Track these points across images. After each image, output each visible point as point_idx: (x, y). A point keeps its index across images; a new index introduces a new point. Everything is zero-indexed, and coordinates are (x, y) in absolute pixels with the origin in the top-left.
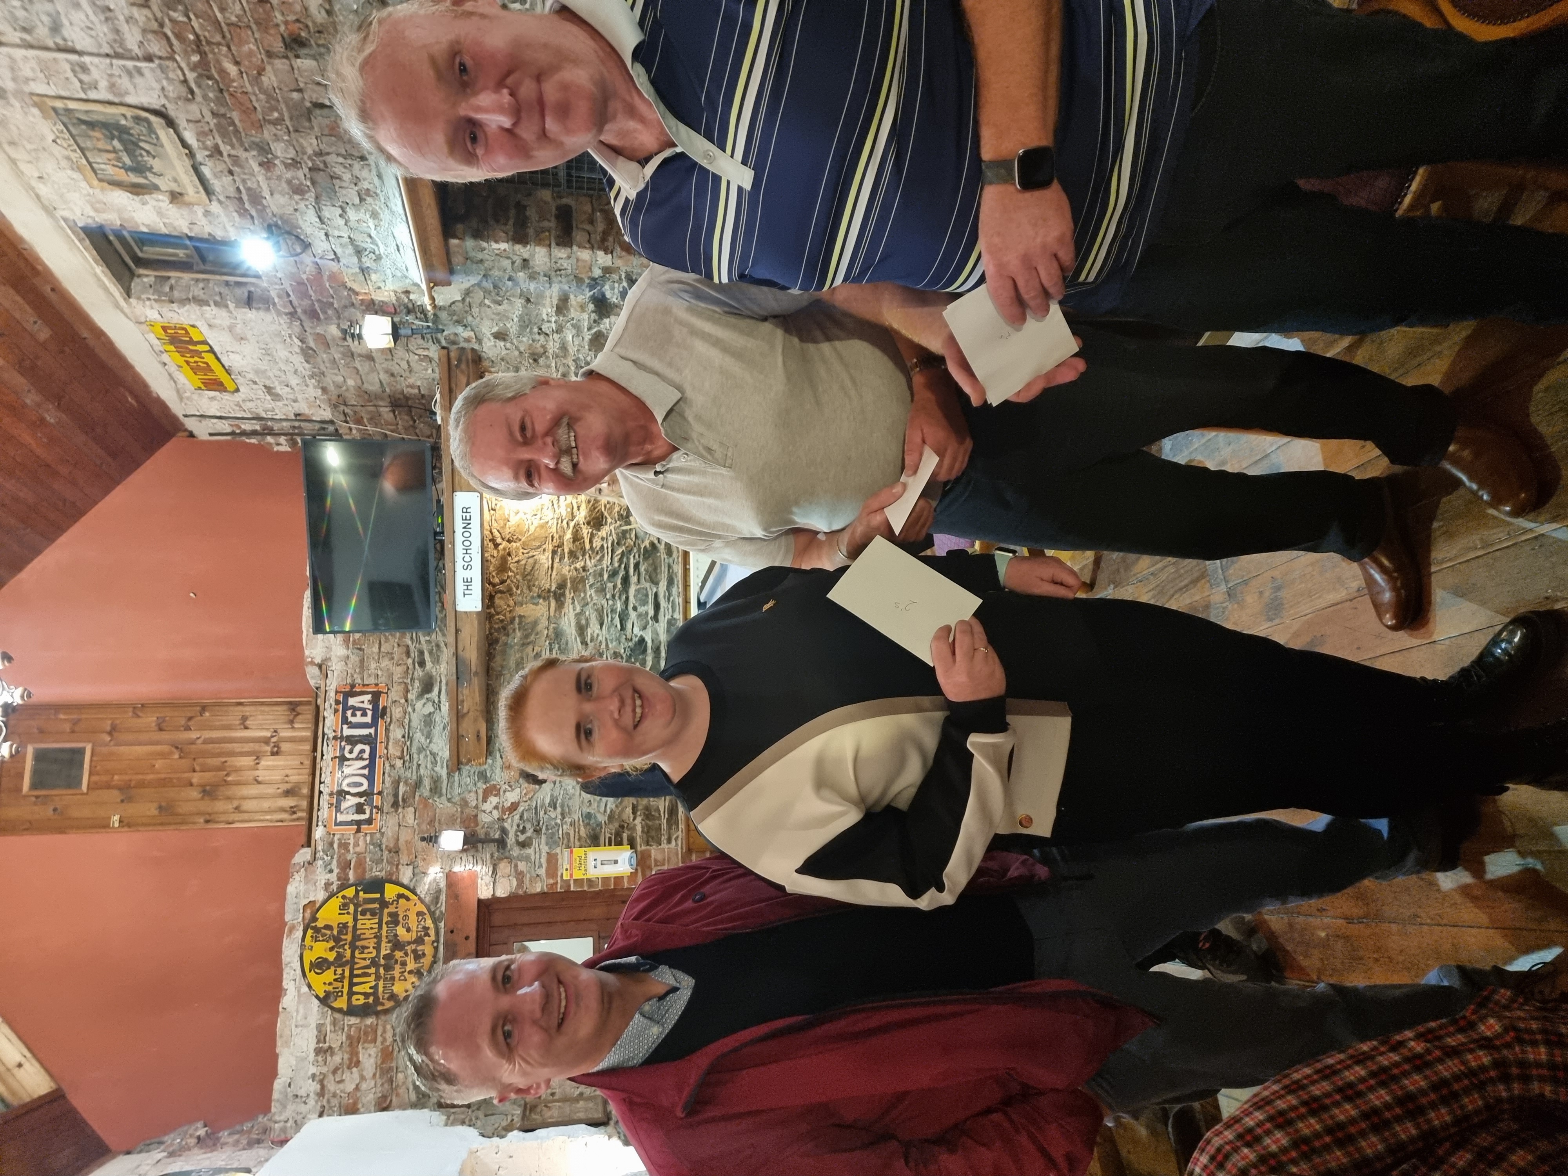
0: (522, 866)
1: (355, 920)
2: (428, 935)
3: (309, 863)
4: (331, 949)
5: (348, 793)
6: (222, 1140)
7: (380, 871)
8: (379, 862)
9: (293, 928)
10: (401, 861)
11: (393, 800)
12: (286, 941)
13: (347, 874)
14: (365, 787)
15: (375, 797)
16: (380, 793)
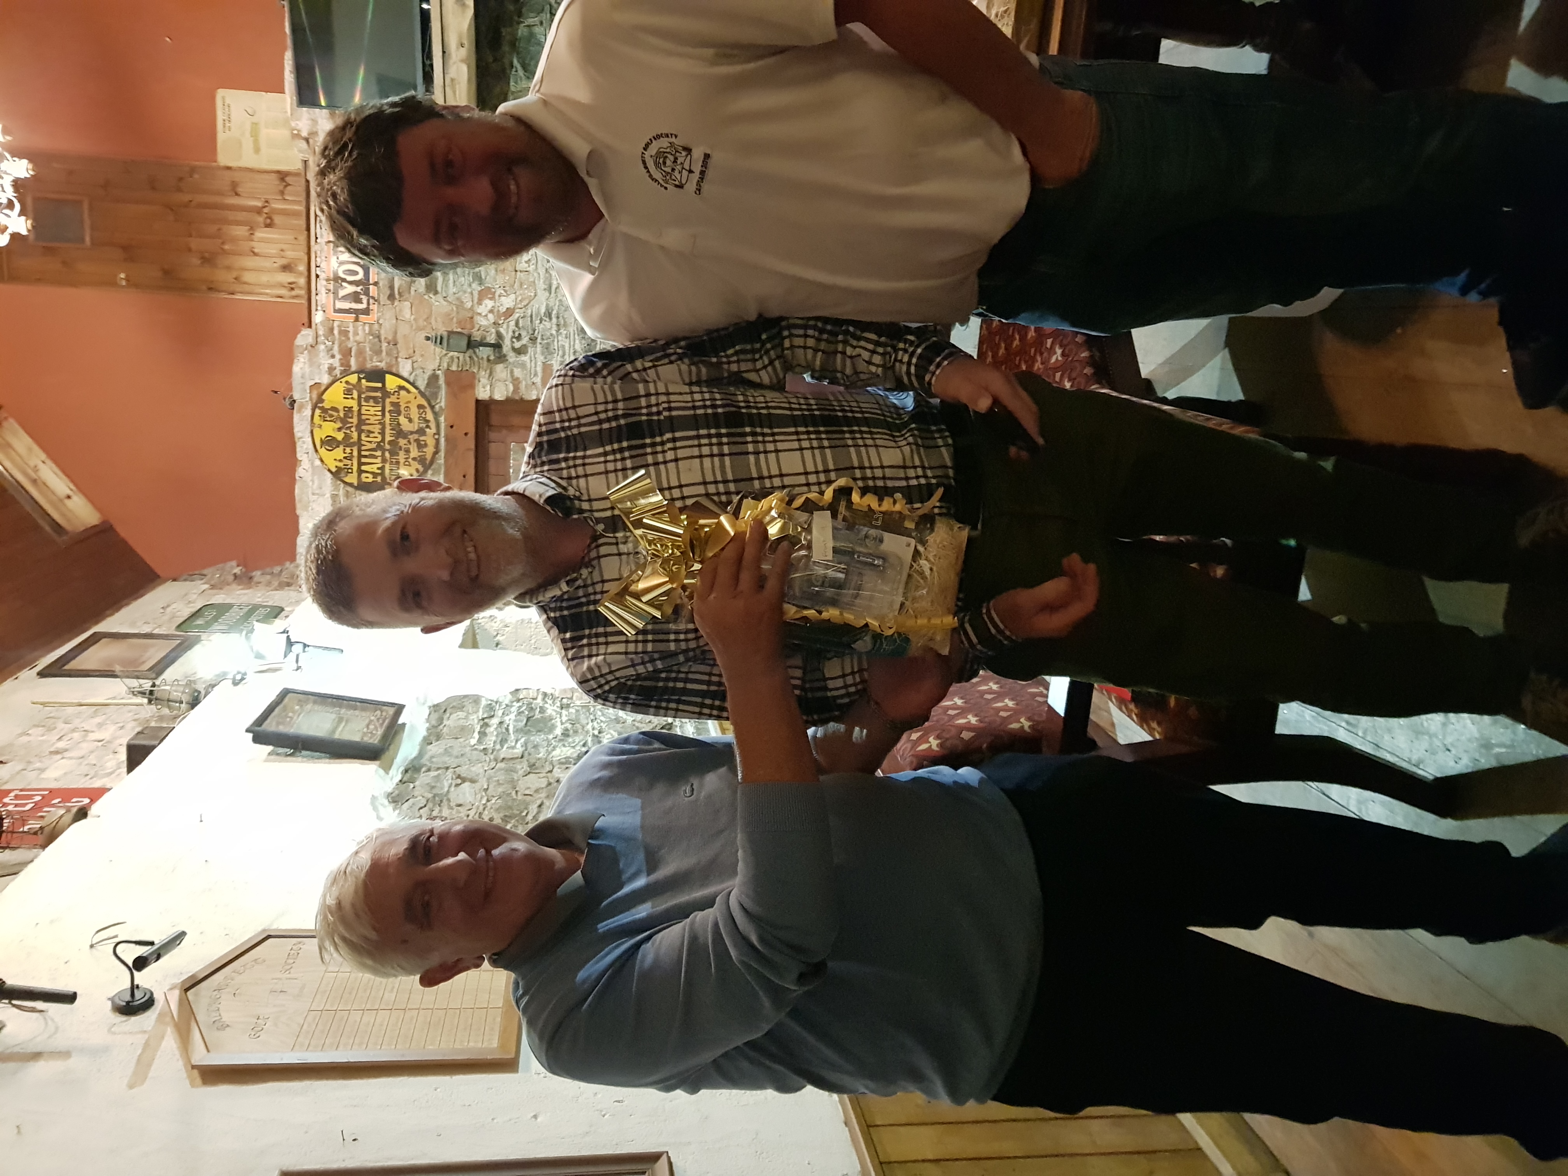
0: (518, 373)
1: (360, 405)
2: (428, 427)
3: (312, 346)
4: (339, 429)
5: (344, 280)
6: (256, 579)
7: (380, 362)
8: (378, 352)
9: (302, 406)
10: (400, 355)
11: (388, 292)
12: (296, 417)
13: (349, 361)
14: (360, 276)
15: (371, 287)
16: (376, 284)
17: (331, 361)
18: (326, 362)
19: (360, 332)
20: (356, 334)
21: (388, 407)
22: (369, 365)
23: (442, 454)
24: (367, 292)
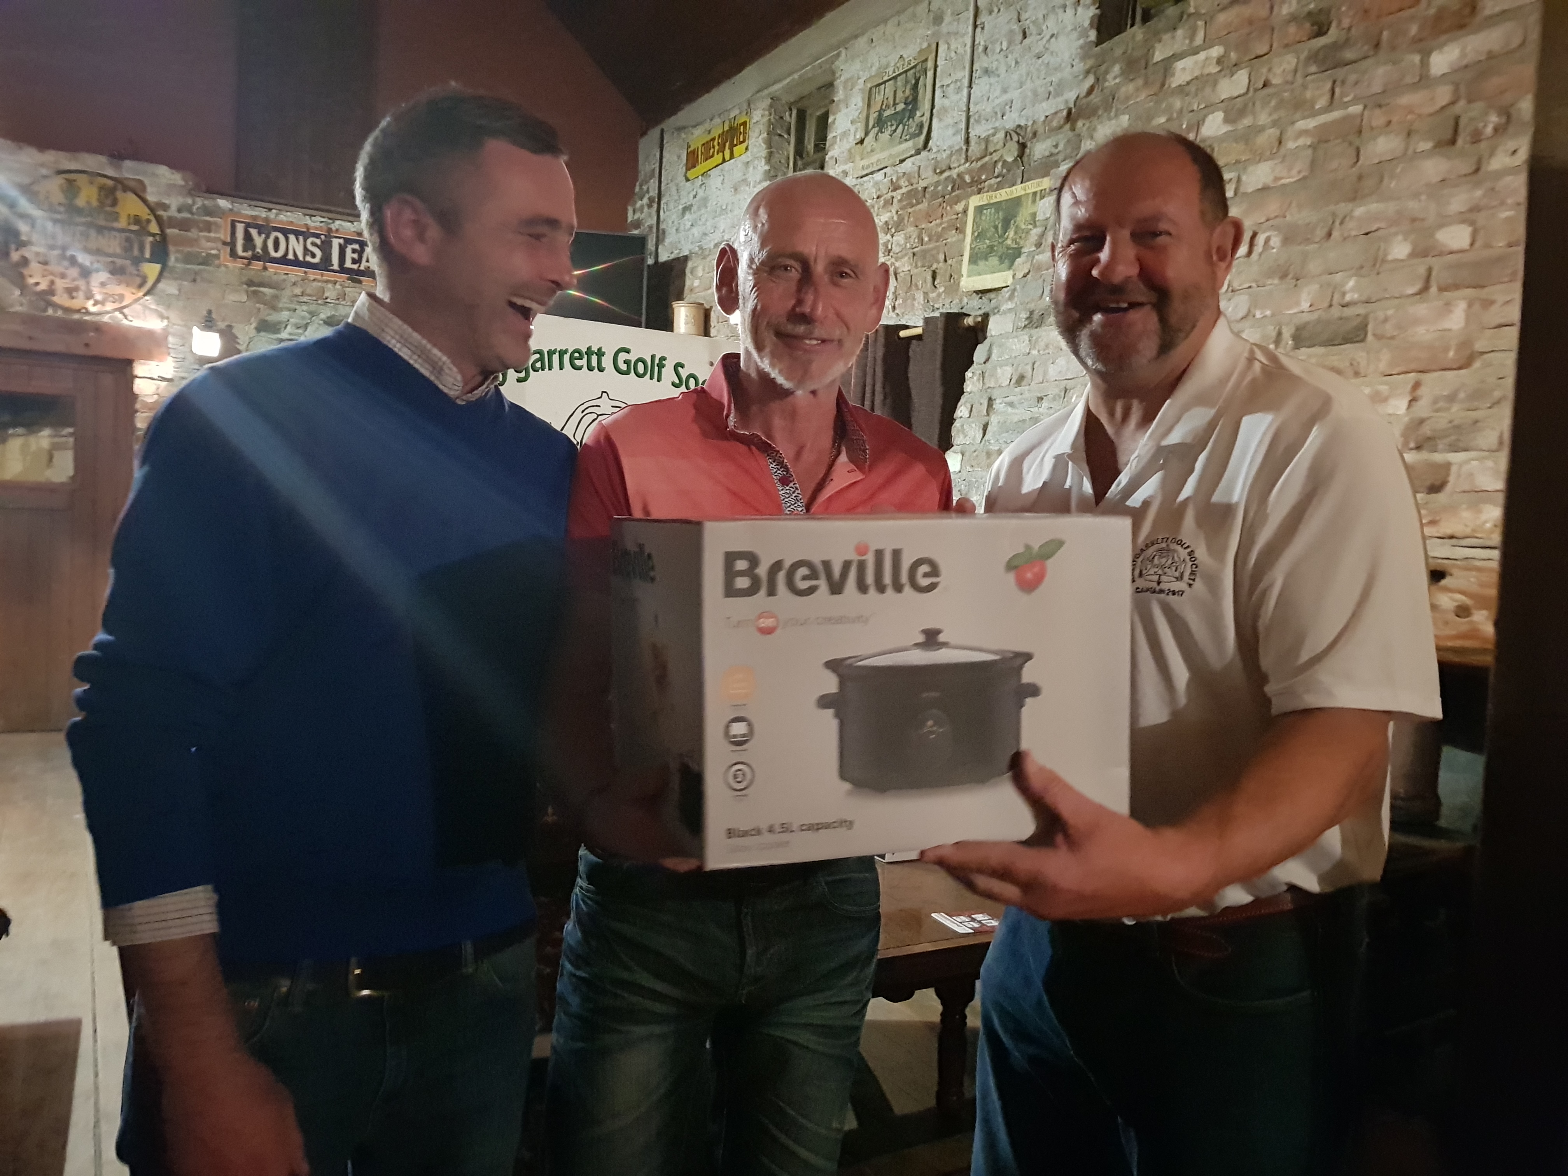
1: (123, 231)
2: (96, 303)
4: (88, 203)
5: (268, 237)
7: (177, 260)
8: (189, 259)
9: (118, 168)
10: (185, 283)
11: (256, 280)
12: (103, 159)
13: (174, 227)
14: (273, 254)
15: (262, 263)
16: (265, 268)
17: (174, 208)
18: (174, 202)
19: (209, 244)
20: (209, 240)
21: (119, 262)
22: (171, 248)
23: (60, 313)
24: (256, 258)
